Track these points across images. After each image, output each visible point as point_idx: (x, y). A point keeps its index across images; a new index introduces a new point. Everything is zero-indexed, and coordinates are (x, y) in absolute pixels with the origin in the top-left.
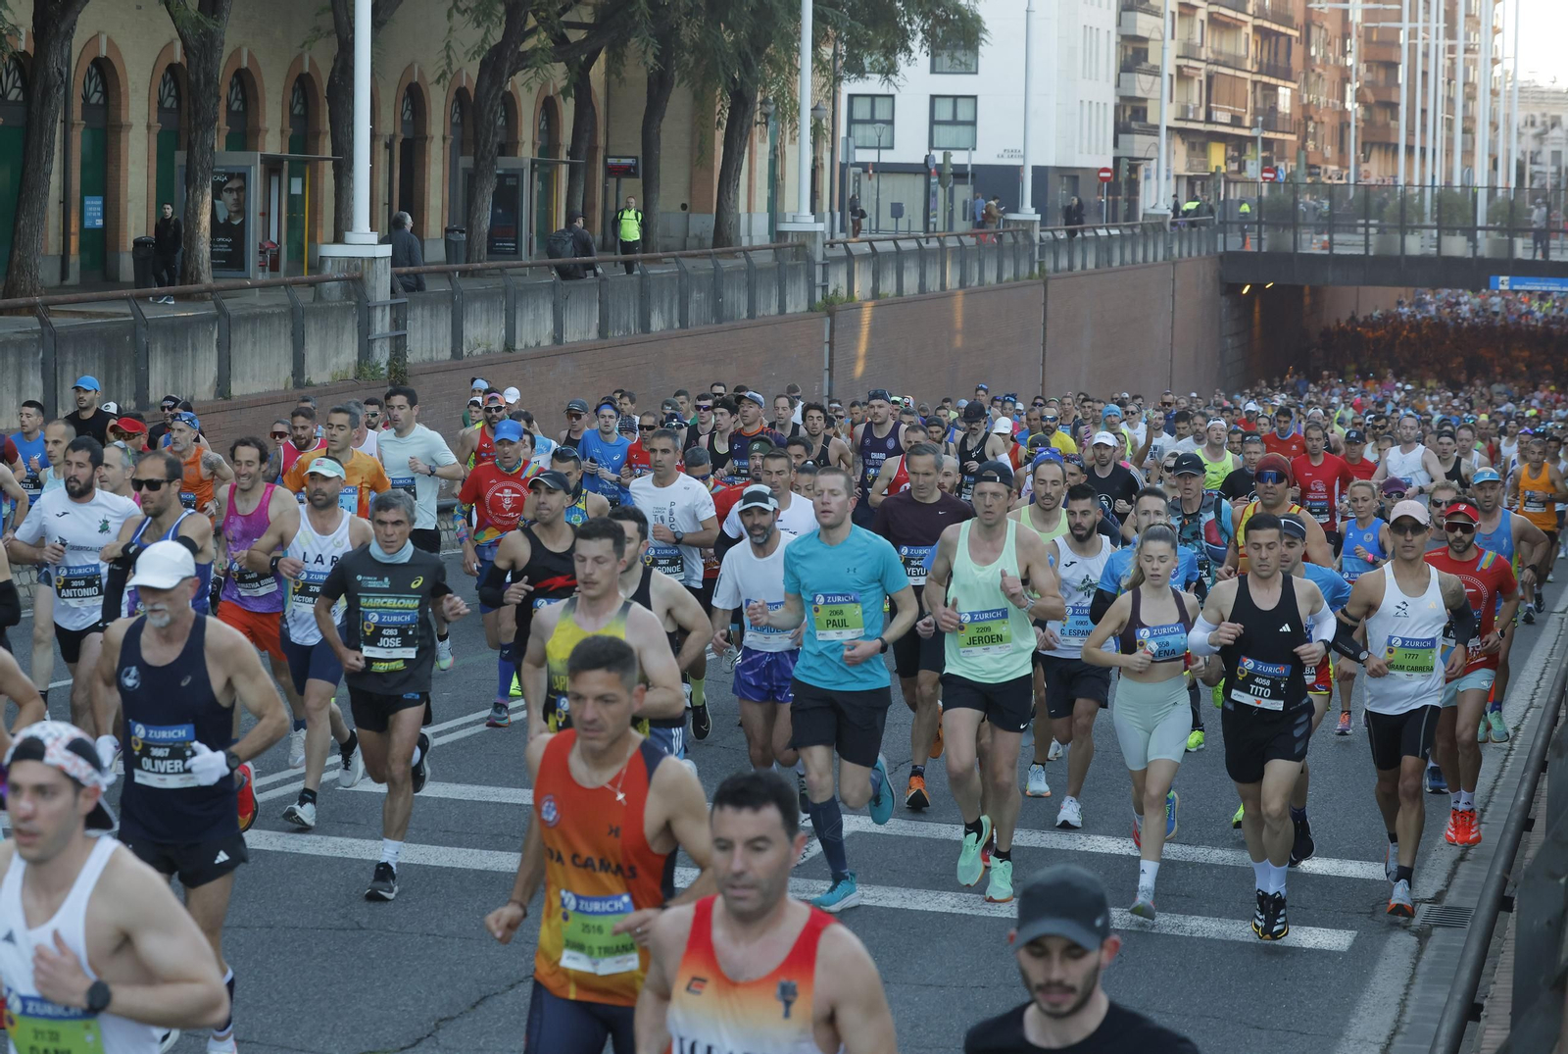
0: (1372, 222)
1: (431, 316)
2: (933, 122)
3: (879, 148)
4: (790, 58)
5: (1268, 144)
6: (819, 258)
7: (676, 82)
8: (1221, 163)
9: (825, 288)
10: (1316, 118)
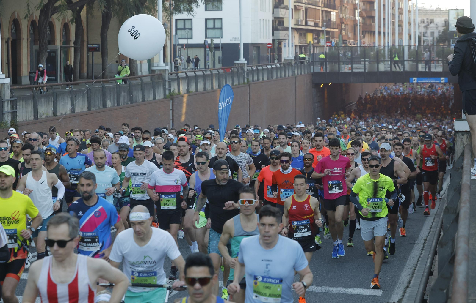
0: (366, 60)
1: (26, 104)
2: (207, 28)
3: (187, 38)
4: (154, 6)
5: (328, 33)
6: (167, 79)
7: (112, 16)
8: (311, 40)
9: (170, 90)
10: (345, 22)
